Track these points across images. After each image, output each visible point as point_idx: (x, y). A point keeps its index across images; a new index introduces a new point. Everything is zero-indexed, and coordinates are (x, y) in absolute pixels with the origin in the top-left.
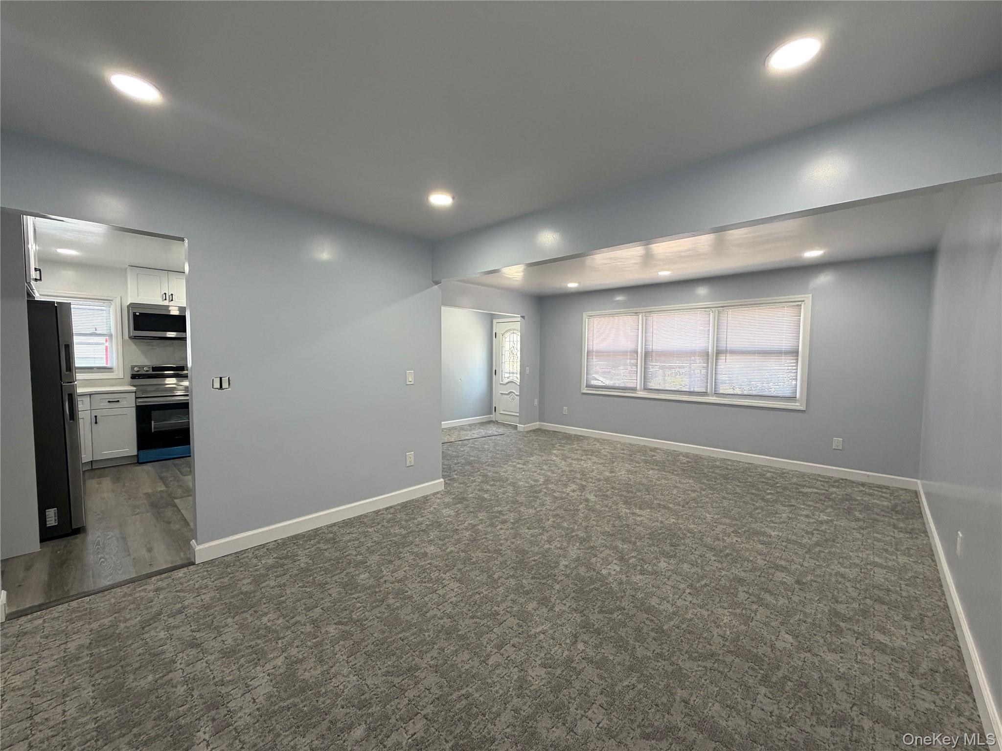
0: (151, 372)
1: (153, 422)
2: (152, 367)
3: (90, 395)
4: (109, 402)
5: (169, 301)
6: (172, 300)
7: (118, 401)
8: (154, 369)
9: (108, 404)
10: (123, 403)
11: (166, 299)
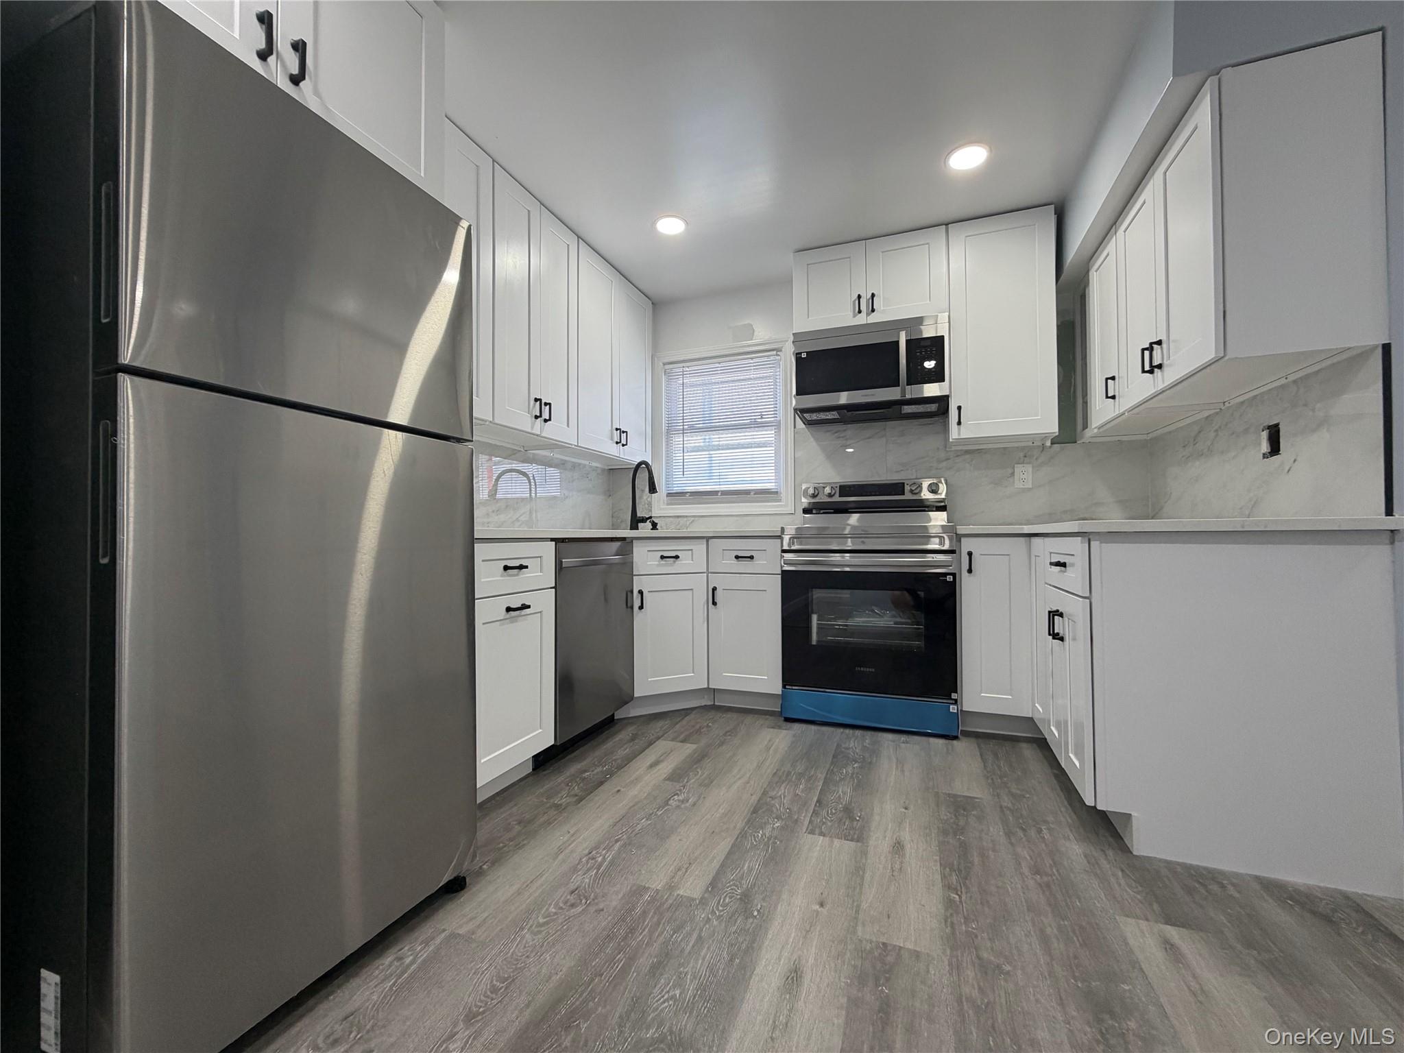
0: (837, 498)
1: (815, 618)
2: (840, 486)
3: (708, 539)
4: (737, 557)
5: (868, 315)
6: (873, 310)
7: (752, 557)
8: (845, 490)
9: (735, 561)
10: (760, 563)
11: (860, 312)
